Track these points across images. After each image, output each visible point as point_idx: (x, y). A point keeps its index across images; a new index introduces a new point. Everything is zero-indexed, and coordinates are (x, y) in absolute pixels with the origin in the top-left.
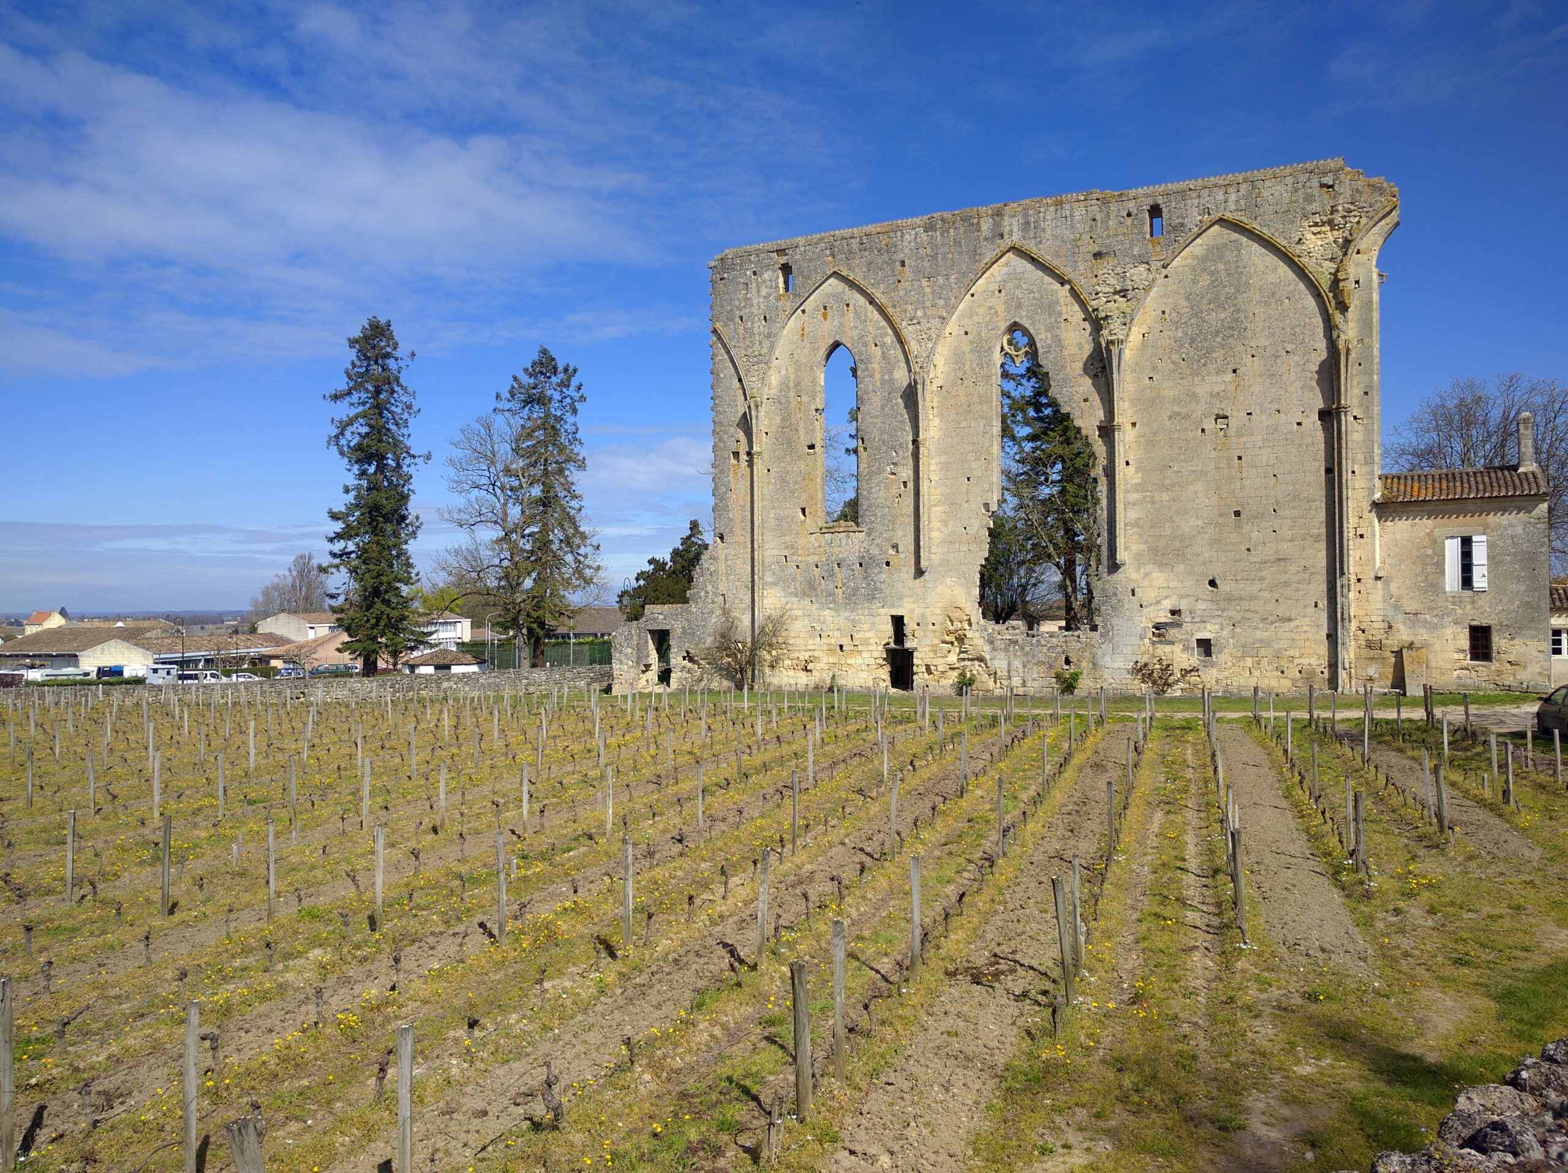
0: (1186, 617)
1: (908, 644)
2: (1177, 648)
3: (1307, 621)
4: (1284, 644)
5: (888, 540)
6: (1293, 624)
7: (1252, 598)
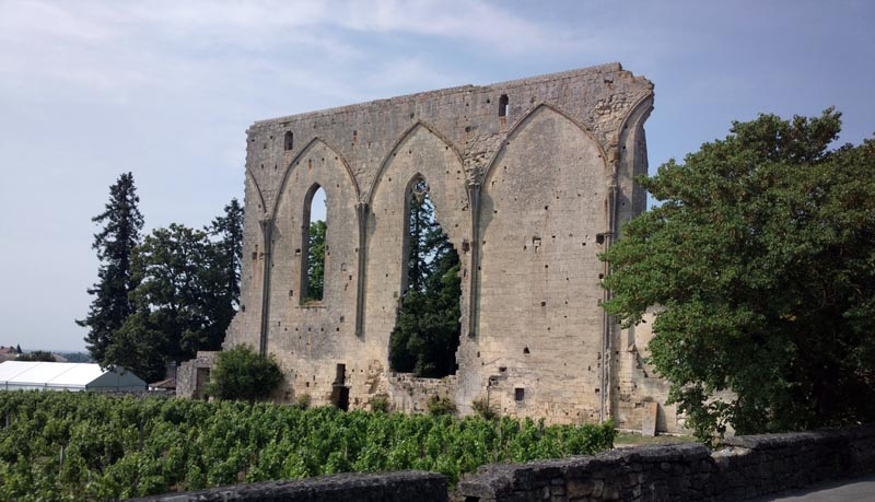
0: (509, 372)
1: (347, 384)
2: (504, 394)
3: (583, 379)
4: (568, 395)
5: (339, 313)
6: (575, 381)
7: (550, 362)
